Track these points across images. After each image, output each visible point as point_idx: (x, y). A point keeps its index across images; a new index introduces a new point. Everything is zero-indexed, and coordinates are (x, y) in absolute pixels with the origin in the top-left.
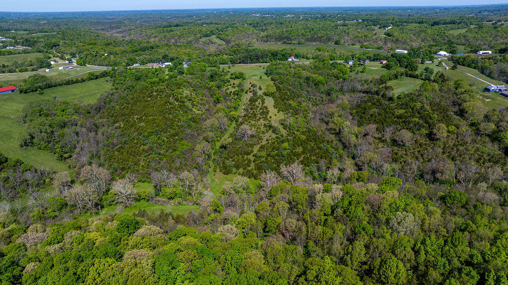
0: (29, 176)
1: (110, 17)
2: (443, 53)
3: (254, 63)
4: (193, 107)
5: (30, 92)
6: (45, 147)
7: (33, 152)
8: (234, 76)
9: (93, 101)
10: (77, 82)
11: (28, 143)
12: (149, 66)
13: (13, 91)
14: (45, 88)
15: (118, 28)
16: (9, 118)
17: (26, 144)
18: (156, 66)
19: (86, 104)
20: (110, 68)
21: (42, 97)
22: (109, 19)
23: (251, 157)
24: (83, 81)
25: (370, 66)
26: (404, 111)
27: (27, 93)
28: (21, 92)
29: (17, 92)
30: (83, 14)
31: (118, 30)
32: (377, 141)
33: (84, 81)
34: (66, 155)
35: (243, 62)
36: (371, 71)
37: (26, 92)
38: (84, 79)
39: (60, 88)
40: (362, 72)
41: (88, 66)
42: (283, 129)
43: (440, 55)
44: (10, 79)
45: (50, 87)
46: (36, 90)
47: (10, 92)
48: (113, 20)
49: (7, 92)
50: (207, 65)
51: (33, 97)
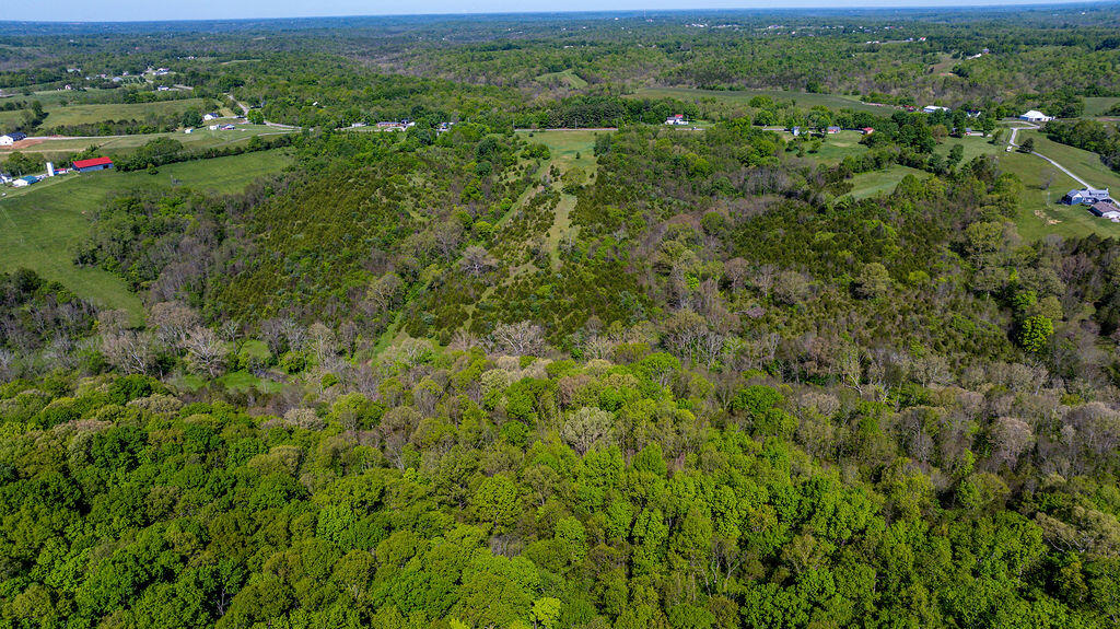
0: (64, 311)
1: (393, 29)
2: (1033, 114)
3: (589, 127)
4: (414, 210)
5: (135, 169)
6: (114, 267)
7: (93, 274)
8: (528, 153)
9: (237, 190)
10: (227, 153)
11: (86, 259)
12: (379, 128)
13: (106, 167)
14: (163, 164)
15: (396, 51)
16: (75, 213)
17: (83, 260)
18: (390, 127)
19: (221, 194)
20: (300, 130)
21: (154, 180)
22: (391, 33)
23: (470, 309)
24: (239, 152)
25: (836, 140)
26: (831, 235)
27: (129, 170)
28: (119, 168)
29: (112, 168)
30: (347, 21)
31: (396, 55)
32: (747, 295)
33: (243, 152)
34: (144, 284)
35: (566, 125)
36: (833, 150)
37: (127, 169)
38: (243, 149)
39: (191, 165)
40: (811, 152)
41: (268, 124)
42: (558, 259)
43: (1026, 119)
44: (119, 146)
45: (174, 162)
46: (146, 167)
47: (102, 168)
48: (398, 35)
49: (95, 169)
50: (488, 129)
51: (136, 179)
